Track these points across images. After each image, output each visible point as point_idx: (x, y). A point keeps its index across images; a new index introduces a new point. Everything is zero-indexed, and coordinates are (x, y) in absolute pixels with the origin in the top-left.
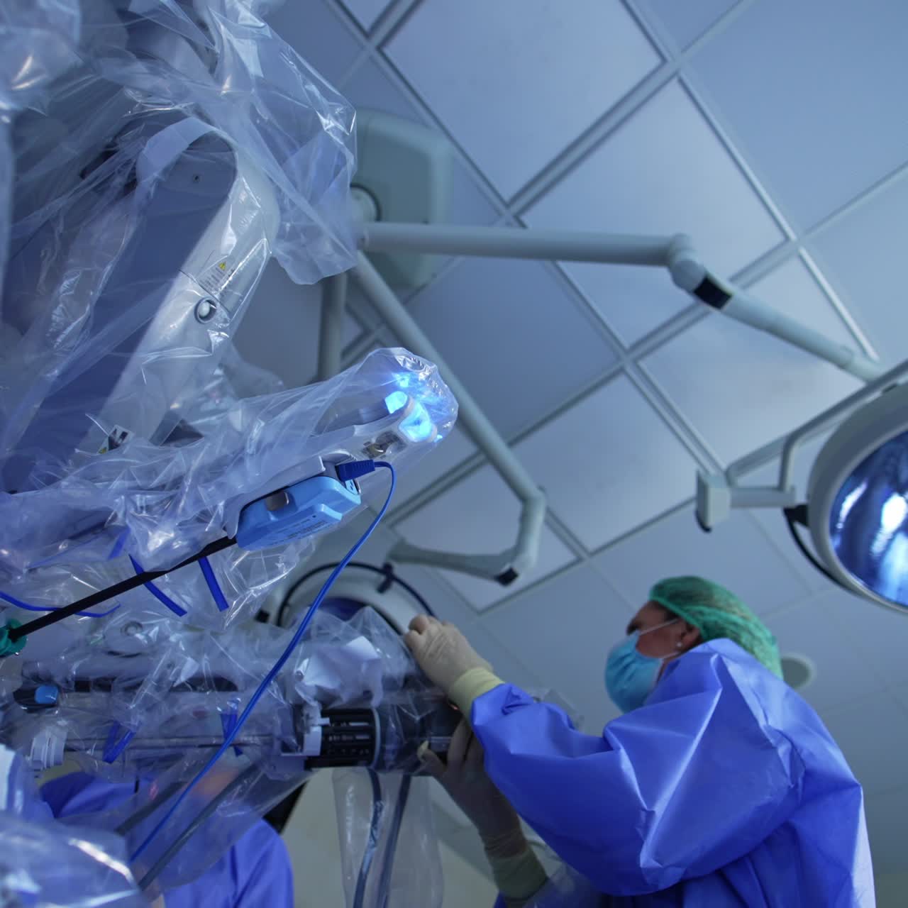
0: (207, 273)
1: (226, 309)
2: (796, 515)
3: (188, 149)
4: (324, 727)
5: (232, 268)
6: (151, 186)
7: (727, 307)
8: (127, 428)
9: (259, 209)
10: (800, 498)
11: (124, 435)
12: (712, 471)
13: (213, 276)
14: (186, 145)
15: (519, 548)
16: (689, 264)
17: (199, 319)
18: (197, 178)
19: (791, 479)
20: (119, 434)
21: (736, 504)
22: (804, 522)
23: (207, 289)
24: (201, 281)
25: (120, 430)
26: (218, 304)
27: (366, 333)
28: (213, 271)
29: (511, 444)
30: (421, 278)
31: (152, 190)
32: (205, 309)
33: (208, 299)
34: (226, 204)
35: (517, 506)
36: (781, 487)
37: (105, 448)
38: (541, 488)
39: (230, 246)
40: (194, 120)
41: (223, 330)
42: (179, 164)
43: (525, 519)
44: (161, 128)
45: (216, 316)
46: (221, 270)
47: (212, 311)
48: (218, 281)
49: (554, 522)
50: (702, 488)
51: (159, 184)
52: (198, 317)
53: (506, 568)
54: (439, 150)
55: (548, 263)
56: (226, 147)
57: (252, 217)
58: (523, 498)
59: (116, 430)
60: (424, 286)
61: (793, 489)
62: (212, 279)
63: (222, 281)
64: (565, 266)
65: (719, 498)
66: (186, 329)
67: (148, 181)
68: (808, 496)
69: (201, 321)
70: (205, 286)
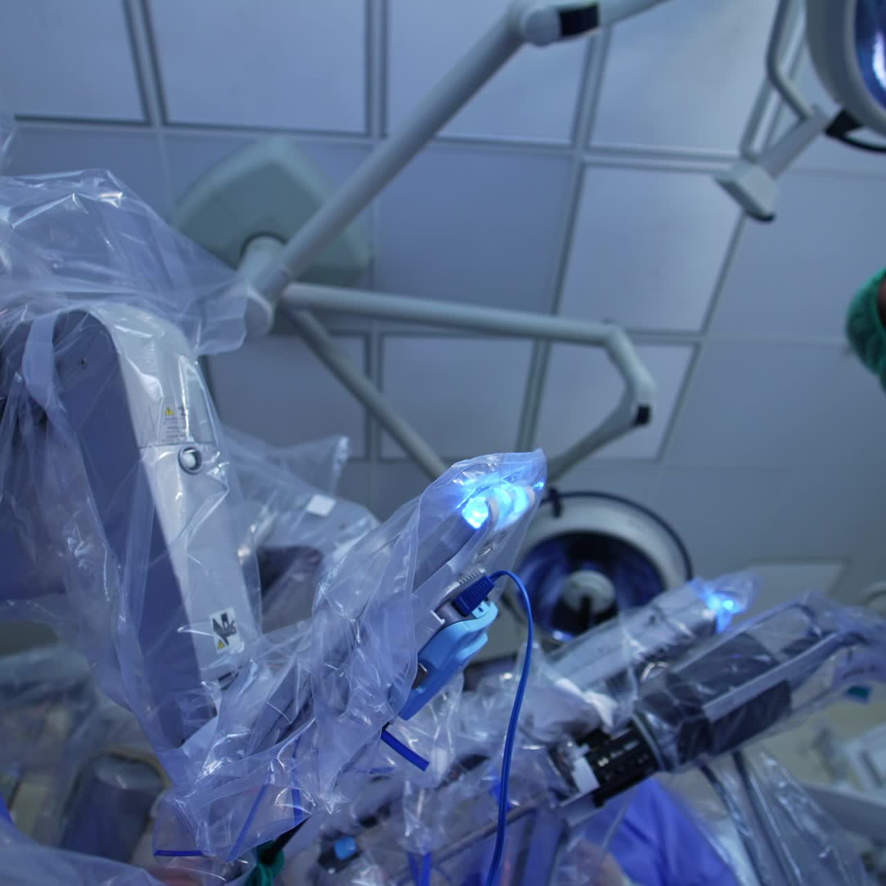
0: (162, 430)
1: (206, 443)
2: (840, 128)
3: (54, 346)
4: (587, 756)
5: (177, 405)
6: (57, 403)
7: (603, 17)
8: (223, 609)
9: (152, 338)
10: (831, 109)
11: (224, 618)
12: (725, 167)
13: (169, 428)
14: (50, 345)
15: (630, 385)
16: (536, 17)
17: (192, 471)
18: (83, 362)
19: (805, 101)
20: (220, 622)
21: (775, 171)
22: (855, 125)
23: (175, 442)
24: (163, 441)
25: (217, 617)
26: (196, 445)
27: (367, 338)
28: (165, 423)
29: (554, 310)
30: (363, 258)
31: (61, 406)
32: (189, 459)
33: (183, 449)
34: (121, 359)
35: (599, 355)
36: (802, 116)
37: (220, 642)
38: (607, 321)
39: (158, 390)
40: (38, 318)
41: (218, 461)
42: (59, 366)
43: (615, 358)
44: (22, 351)
45: (204, 455)
46: (171, 417)
47: (197, 455)
48: (177, 428)
49: (641, 337)
50: (732, 189)
51: (62, 397)
52: (189, 470)
53: (634, 411)
54: (277, 149)
55: (431, 145)
56: (79, 314)
57: (152, 349)
58: (599, 342)
59: (214, 621)
60: (372, 262)
61: (815, 108)
62: (170, 430)
63: (180, 425)
64: (446, 132)
65: (755, 181)
66: (189, 489)
67: (51, 401)
68: (837, 100)
69: (196, 471)
70: (170, 441)
